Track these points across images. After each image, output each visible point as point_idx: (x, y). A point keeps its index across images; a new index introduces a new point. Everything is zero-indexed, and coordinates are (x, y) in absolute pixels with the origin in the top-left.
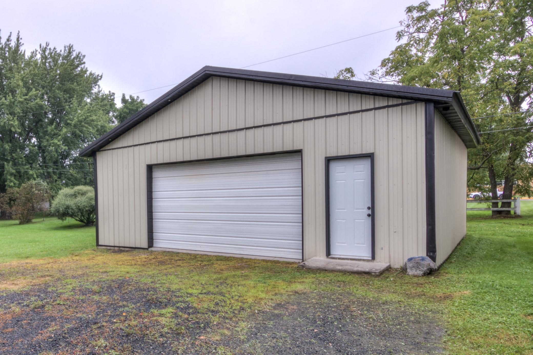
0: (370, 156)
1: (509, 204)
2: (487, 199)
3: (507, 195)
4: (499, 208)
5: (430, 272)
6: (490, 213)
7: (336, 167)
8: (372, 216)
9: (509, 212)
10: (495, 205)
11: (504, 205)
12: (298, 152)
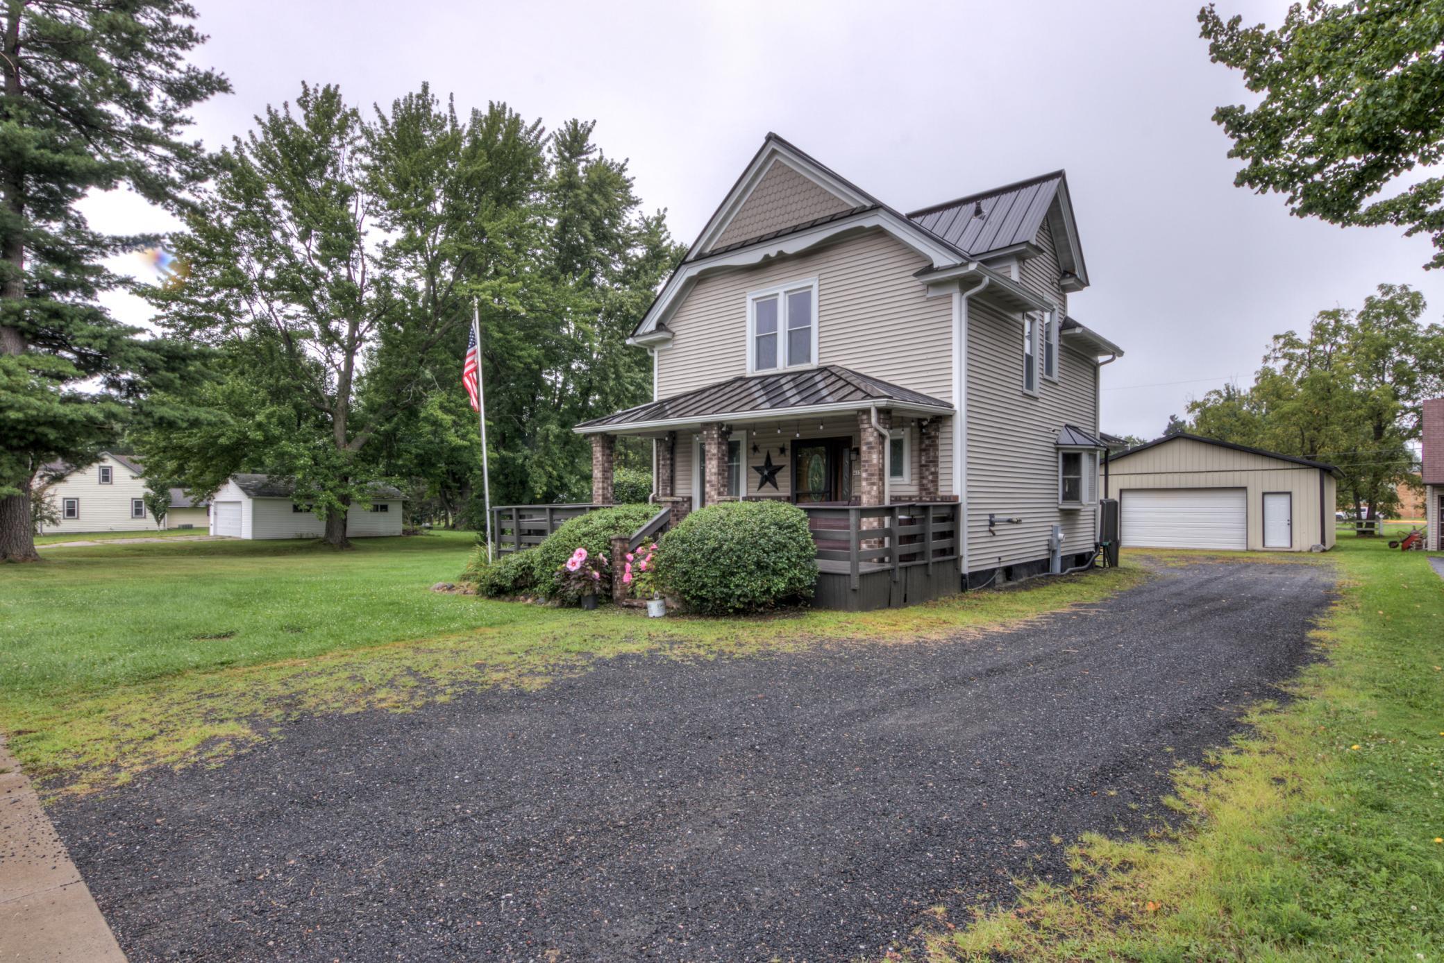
0: (1290, 493)
1: (1372, 525)
2: (1352, 519)
3: (1371, 516)
4: (1364, 528)
5: (1324, 551)
6: (1354, 533)
7: (1267, 498)
8: (1291, 524)
9: (1372, 532)
10: (1360, 525)
11: (1368, 525)
12: (1244, 489)
